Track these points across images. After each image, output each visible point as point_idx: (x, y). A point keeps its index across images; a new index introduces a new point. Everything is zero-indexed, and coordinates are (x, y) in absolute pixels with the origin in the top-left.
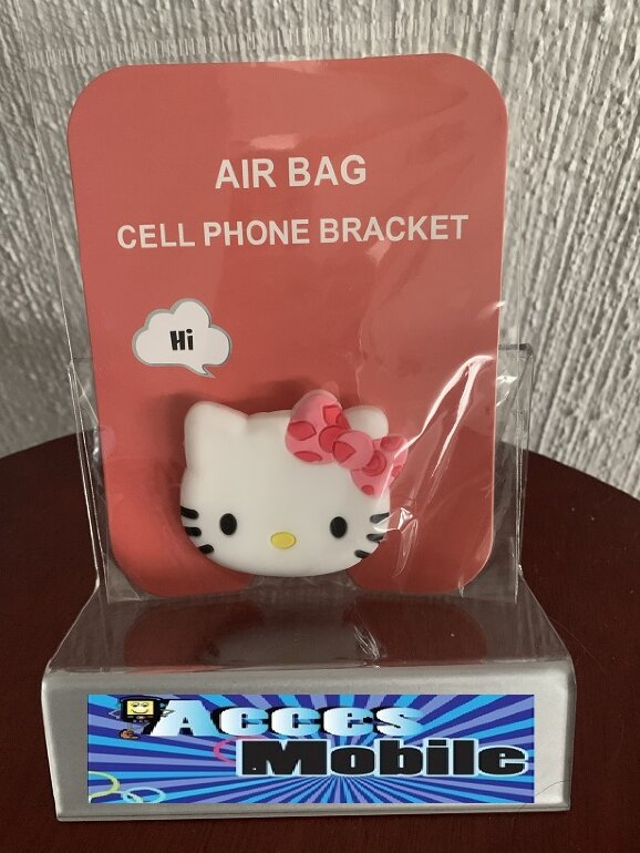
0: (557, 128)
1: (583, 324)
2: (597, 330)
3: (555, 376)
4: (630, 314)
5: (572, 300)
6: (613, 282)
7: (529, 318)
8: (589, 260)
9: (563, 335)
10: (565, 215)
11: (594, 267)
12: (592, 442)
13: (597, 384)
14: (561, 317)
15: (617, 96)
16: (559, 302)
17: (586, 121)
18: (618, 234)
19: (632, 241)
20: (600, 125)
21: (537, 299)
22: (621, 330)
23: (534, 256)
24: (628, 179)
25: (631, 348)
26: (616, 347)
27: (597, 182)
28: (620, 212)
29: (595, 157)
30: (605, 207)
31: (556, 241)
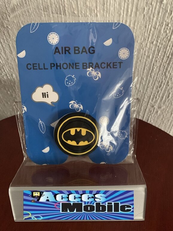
0: (150, 32)
1: (157, 84)
2: (160, 86)
3: (149, 97)
4: (170, 82)
5: (154, 78)
6: (165, 73)
7: (142, 82)
8: (159, 68)
9: (151, 87)
10: (152, 56)
11: (160, 69)
12: (159, 114)
13: (160, 99)
14: (151, 82)
15: (167, 24)
16: (150, 78)
17: (158, 31)
18: (167, 61)
19: (170, 63)
20: (162, 31)
21: (144, 77)
22: (167, 86)
23: (143, 66)
24: (170, 46)
25: (170, 90)
26: (166, 90)
27: (161, 47)
28: (167, 55)
29: (161, 40)
30: (163, 54)
31: (149, 62)
